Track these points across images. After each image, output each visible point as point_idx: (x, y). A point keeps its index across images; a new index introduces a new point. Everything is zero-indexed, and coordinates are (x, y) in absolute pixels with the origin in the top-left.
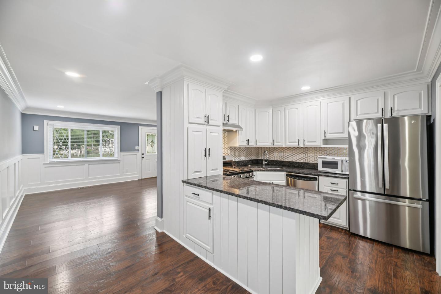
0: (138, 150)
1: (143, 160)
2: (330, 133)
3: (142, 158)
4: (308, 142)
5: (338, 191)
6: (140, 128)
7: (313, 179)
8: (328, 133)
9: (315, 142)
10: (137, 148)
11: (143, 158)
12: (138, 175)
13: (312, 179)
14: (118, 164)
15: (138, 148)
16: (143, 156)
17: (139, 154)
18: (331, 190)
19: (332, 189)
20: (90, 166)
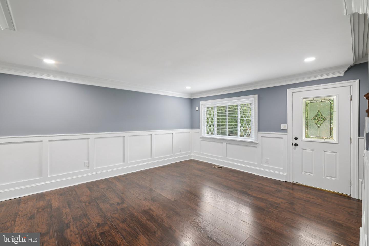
0: (286, 131)
1: (295, 149)
3: (294, 146)
6: (289, 91)
10: (283, 127)
11: (296, 145)
12: (285, 174)
14: (255, 148)
15: (285, 126)
16: (295, 142)
17: (288, 139)
20: (228, 145)
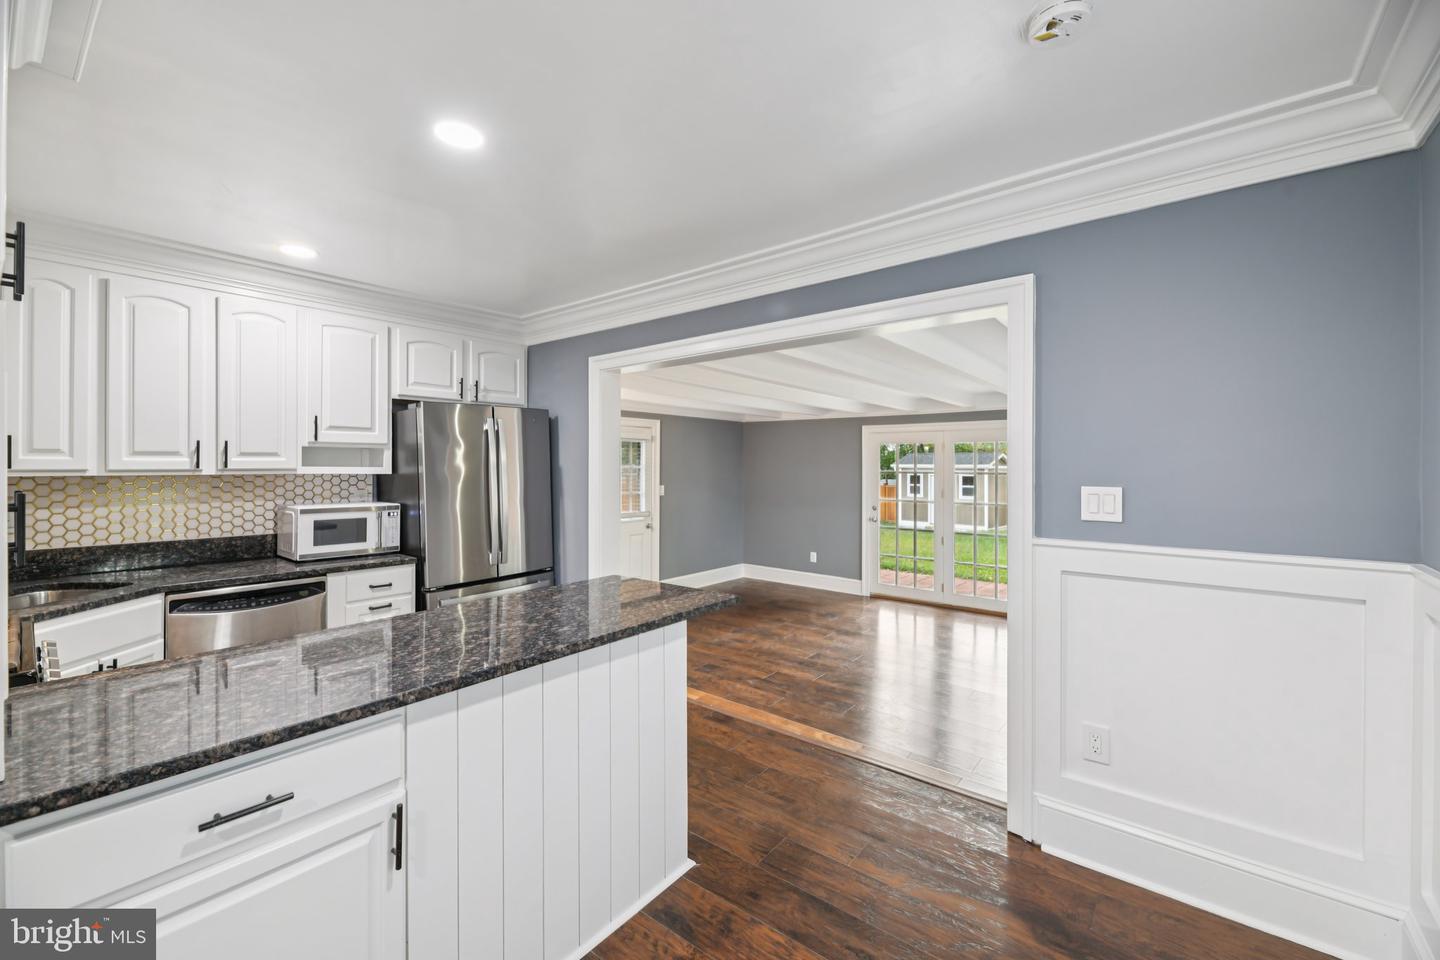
2: (331, 428)
4: (243, 454)
5: (390, 605)
7: (306, 592)
8: (324, 426)
9: (275, 454)
13: (301, 593)
18: (371, 609)
19: (374, 606)
